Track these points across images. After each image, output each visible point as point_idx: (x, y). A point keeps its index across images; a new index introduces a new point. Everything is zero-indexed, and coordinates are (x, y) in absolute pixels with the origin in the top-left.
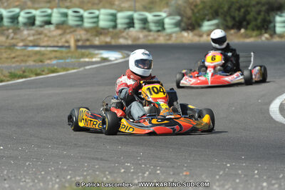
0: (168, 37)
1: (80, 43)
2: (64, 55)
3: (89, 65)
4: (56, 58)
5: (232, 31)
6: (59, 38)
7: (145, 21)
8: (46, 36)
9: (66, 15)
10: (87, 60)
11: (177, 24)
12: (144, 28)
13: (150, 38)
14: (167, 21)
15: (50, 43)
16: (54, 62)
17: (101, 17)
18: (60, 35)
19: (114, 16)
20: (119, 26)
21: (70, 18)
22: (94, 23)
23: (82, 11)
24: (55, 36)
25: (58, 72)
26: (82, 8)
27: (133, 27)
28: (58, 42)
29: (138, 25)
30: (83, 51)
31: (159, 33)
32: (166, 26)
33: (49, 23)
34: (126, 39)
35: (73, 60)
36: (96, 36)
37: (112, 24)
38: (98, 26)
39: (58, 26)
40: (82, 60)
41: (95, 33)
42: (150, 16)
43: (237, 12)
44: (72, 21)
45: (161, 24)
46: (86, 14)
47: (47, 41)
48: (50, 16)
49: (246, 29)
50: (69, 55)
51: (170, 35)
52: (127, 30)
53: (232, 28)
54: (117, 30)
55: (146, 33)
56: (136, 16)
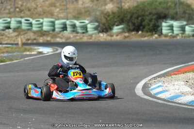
0: (89, 37)
1: (29, 42)
2: (13, 50)
3: (28, 57)
4: (7, 52)
5: (133, 33)
6: (15, 38)
7: (74, 26)
8: (6, 37)
9: (20, 22)
10: (28, 53)
11: (96, 28)
12: (74, 31)
13: (78, 38)
14: (89, 26)
15: (9, 42)
16: (6, 55)
17: (44, 23)
18: (16, 36)
19: (53, 23)
20: (57, 30)
21: (23, 24)
22: (40, 27)
23: (31, 20)
24: (12, 37)
25: (5, 62)
26: (31, 18)
27: (66, 30)
28: (14, 41)
29: (69, 29)
30: (27, 47)
31: (84, 34)
32: (89, 30)
33: (9, 28)
34: (61, 38)
35: (18, 53)
36: (41, 36)
37: (52, 28)
38: (42, 29)
39: (15, 30)
40: (24, 53)
41: (40, 35)
42: (77, 23)
43: (136, 20)
44: (24, 26)
45: (85, 28)
46: (34, 22)
47: (7, 40)
48: (9, 23)
49: (142, 31)
50: (17, 50)
51: (91, 36)
52: (62, 32)
53: (133, 30)
54: (55, 32)
55: (75, 34)
56: (68, 22)
